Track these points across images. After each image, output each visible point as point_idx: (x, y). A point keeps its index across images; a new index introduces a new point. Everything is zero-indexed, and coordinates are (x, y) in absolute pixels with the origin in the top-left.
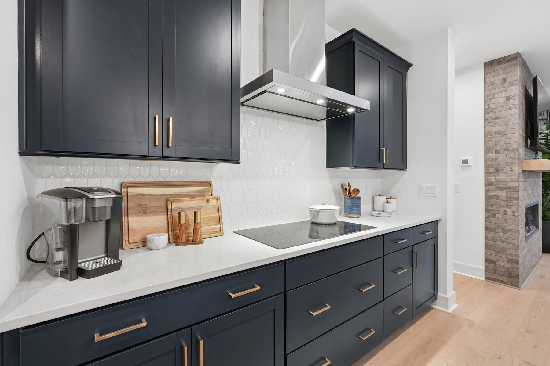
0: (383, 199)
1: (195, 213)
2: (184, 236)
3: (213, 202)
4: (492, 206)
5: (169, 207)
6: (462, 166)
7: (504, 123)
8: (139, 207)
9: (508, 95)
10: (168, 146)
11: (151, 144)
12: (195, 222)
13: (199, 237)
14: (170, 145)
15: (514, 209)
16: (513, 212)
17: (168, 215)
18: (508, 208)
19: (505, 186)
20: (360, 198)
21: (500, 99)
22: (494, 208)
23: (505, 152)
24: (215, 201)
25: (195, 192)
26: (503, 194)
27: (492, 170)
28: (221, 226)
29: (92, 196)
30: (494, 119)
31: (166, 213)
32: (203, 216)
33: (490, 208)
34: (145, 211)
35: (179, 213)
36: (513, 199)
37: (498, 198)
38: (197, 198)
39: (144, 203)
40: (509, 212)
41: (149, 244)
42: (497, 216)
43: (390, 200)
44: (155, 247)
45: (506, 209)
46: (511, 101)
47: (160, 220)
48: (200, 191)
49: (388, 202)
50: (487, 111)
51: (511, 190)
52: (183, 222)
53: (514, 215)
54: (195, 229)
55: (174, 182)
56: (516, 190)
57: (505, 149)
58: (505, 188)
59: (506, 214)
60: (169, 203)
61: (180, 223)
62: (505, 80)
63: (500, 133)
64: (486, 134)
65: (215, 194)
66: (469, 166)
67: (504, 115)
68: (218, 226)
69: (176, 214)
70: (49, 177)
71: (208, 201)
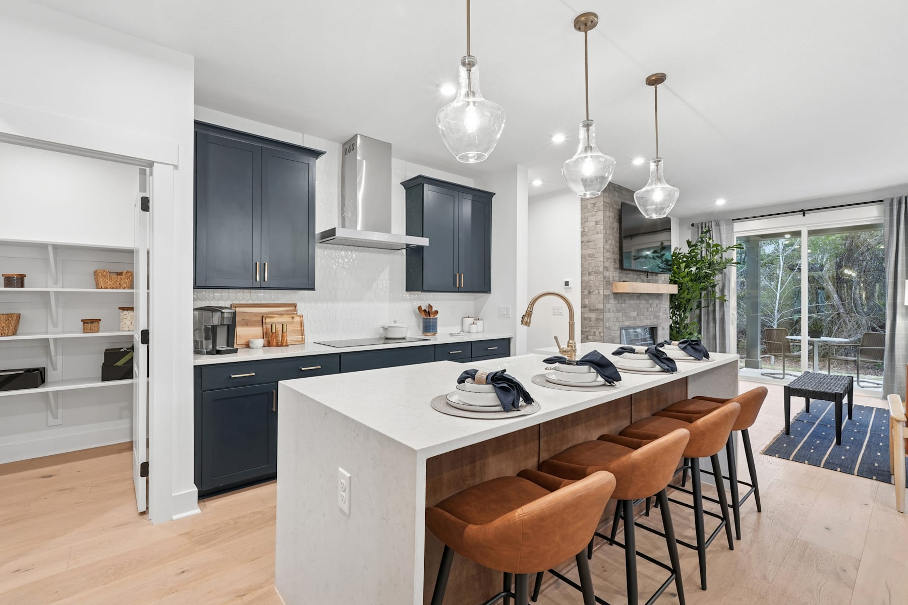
0: (471, 320)
1: (283, 325)
2: (275, 340)
3: (297, 319)
4: (586, 328)
5: (264, 321)
6: (565, 288)
7: (594, 247)
8: (243, 321)
9: (596, 220)
10: (264, 281)
11: (254, 280)
12: (282, 332)
13: (285, 342)
14: (266, 280)
15: (601, 330)
16: (600, 333)
17: (263, 327)
18: (596, 329)
19: (595, 308)
20: (437, 318)
21: (591, 224)
22: (587, 329)
23: (595, 275)
24: (299, 318)
25: (283, 311)
26: (593, 316)
27: (586, 292)
28: (303, 337)
29: (223, 311)
30: (588, 242)
31: (261, 326)
32: (289, 328)
33: (584, 330)
34: (247, 324)
35: (272, 325)
36: (600, 321)
37: (590, 319)
38: (285, 316)
39: (247, 318)
40: (597, 333)
41: (251, 345)
42: (589, 337)
43: (476, 322)
44: (255, 346)
45: (595, 330)
46: (598, 226)
47: (258, 330)
48: (287, 311)
49: (473, 323)
50: (583, 234)
51: (599, 312)
52: (274, 331)
53: (600, 336)
54: (282, 336)
55: (267, 304)
56: (602, 311)
57: (595, 272)
58: (595, 310)
59: (595, 335)
60: (264, 319)
61: (272, 331)
62: (594, 204)
63: (592, 256)
64: (583, 257)
65: (299, 313)
66: (570, 288)
67: (594, 239)
68: (301, 337)
69: (269, 326)
70: (219, 300)
71: (293, 318)
